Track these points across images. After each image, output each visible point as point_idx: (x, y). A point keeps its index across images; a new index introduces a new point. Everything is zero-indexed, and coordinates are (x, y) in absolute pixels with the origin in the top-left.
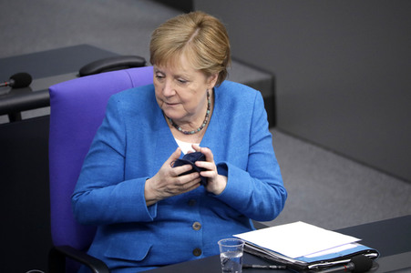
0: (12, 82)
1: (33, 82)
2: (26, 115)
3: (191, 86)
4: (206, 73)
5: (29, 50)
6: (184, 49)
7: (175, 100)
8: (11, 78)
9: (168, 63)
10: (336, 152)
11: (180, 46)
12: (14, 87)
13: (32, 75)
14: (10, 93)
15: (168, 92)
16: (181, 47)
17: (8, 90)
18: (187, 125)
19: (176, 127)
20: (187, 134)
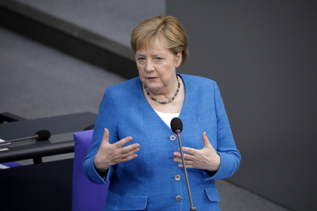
0: (37, 136)
1: (52, 136)
2: (45, 159)
3: (165, 63)
4: (174, 51)
5: (50, 115)
7: (154, 75)
8: (37, 133)
9: (147, 47)
10: (259, 195)
11: (154, 33)
12: (38, 140)
13: (51, 132)
14: (35, 143)
16: (155, 34)
17: (34, 142)
18: (162, 97)
19: (154, 100)
20: (163, 103)
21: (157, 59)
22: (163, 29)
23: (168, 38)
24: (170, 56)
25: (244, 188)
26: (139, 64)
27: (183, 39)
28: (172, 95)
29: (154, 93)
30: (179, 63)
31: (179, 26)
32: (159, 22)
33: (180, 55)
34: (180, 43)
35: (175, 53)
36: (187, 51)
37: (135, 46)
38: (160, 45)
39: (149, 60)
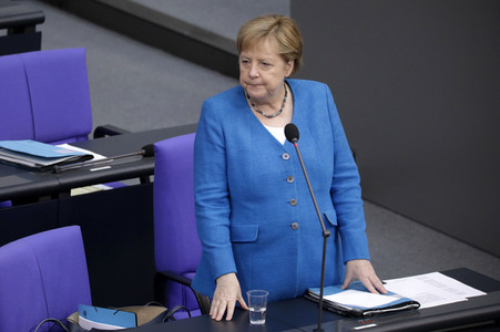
0: (144, 151)
3: (272, 70)
4: (285, 58)
6: (268, 37)
7: (258, 81)
8: (143, 148)
11: (265, 33)
14: (141, 160)
15: (254, 73)
16: (265, 35)
19: (261, 112)
20: (270, 117)
21: (264, 64)
22: (277, 31)
23: (280, 42)
24: (280, 63)
25: (386, 208)
26: (242, 67)
27: (298, 45)
28: (279, 106)
29: (258, 102)
30: (290, 73)
31: (295, 29)
32: (272, 21)
33: (292, 63)
34: (293, 49)
35: (287, 61)
36: (301, 61)
37: (241, 45)
38: (269, 49)
39: (255, 64)
